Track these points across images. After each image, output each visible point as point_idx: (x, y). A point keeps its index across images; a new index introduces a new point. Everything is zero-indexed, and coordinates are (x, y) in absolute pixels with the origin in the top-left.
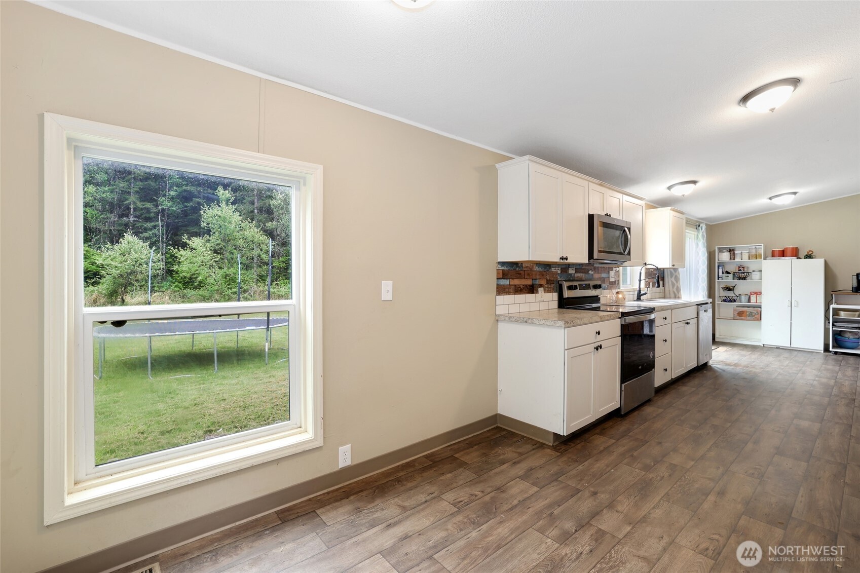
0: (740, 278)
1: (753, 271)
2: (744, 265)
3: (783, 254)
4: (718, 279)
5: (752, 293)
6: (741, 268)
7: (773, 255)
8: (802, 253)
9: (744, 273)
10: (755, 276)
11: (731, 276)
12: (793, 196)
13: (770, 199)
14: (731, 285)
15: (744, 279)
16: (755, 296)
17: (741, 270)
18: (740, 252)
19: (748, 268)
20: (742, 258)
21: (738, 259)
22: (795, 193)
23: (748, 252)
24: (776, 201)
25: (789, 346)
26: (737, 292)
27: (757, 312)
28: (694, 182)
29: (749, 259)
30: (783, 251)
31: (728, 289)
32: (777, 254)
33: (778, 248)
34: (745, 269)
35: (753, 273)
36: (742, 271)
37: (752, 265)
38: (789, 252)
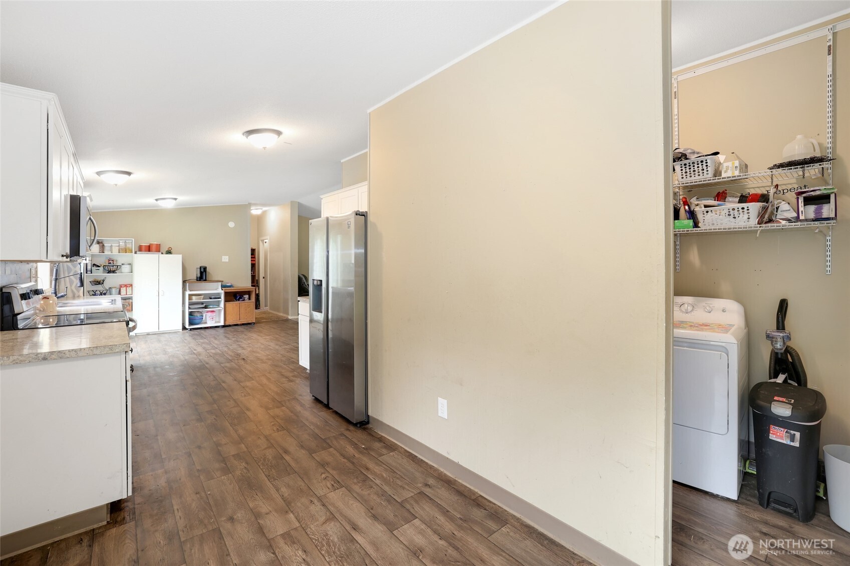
0: (109, 272)
1: (122, 264)
2: (114, 258)
3: (149, 249)
4: (86, 273)
5: (122, 286)
6: (111, 261)
7: (140, 249)
8: (164, 249)
9: (113, 266)
10: (126, 269)
11: (101, 268)
12: (174, 201)
13: (157, 200)
14: (99, 279)
15: (114, 272)
16: (125, 288)
17: (110, 263)
18: (110, 245)
19: (117, 261)
20: (113, 251)
21: (107, 252)
22: (176, 199)
23: (118, 245)
24: (160, 203)
25: (158, 330)
26: (107, 285)
27: (129, 304)
28: (129, 174)
29: (119, 252)
30: (149, 247)
31: (98, 283)
32: (143, 248)
33: (145, 244)
34: (115, 263)
35: (123, 266)
36: (112, 264)
37: (121, 259)
38: (154, 248)
